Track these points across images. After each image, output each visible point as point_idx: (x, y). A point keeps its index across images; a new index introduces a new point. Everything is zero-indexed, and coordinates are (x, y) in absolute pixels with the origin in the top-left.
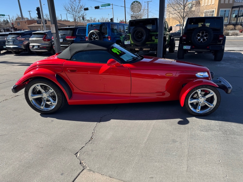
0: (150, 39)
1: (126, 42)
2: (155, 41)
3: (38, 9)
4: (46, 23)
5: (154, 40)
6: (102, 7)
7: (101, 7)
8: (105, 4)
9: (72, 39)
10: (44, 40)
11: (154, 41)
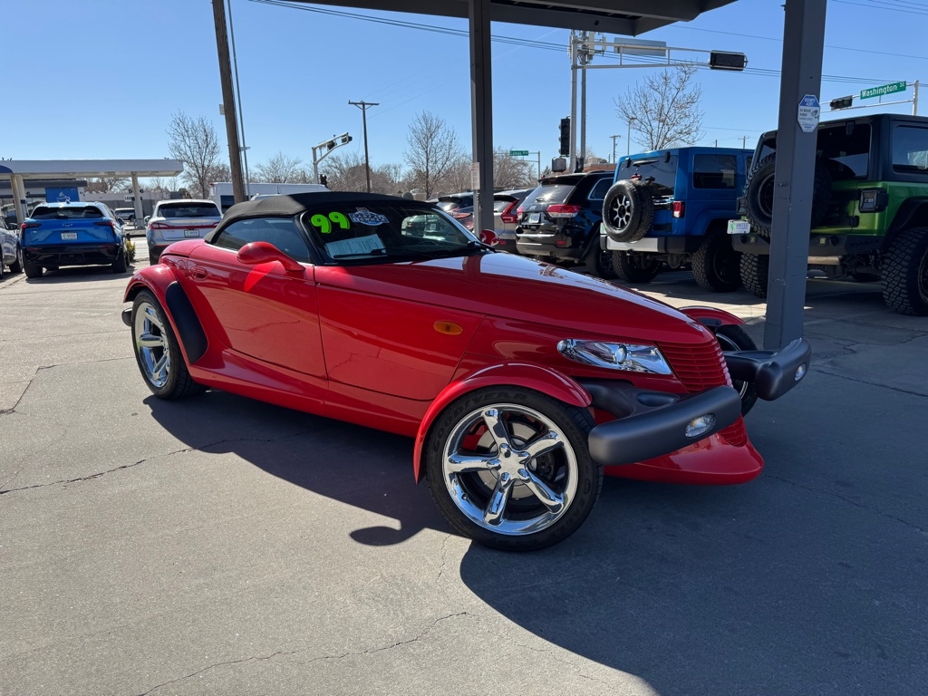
0: (837, 215)
1: (734, 226)
2: (861, 220)
3: (565, 126)
4: (579, 167)
5: (857, 218)
6: (866, 97)
7: (862, 98)
8: (883, 87)
9: (567, 215)
10: (504, 220)
11: (856, 221)
